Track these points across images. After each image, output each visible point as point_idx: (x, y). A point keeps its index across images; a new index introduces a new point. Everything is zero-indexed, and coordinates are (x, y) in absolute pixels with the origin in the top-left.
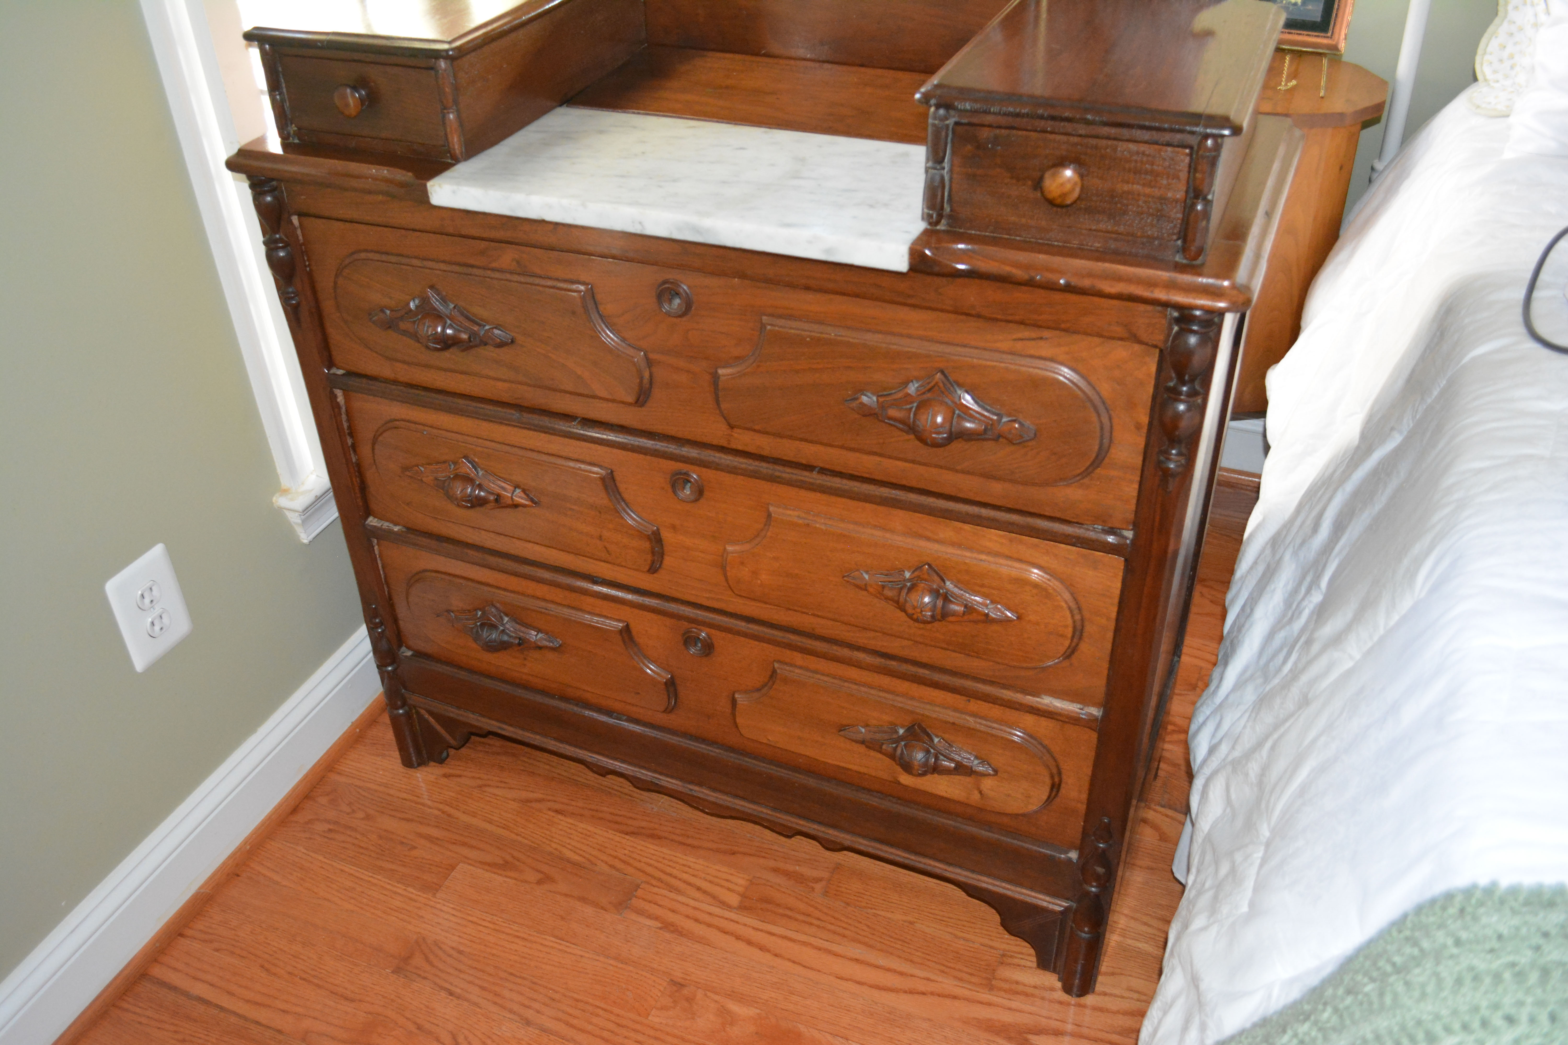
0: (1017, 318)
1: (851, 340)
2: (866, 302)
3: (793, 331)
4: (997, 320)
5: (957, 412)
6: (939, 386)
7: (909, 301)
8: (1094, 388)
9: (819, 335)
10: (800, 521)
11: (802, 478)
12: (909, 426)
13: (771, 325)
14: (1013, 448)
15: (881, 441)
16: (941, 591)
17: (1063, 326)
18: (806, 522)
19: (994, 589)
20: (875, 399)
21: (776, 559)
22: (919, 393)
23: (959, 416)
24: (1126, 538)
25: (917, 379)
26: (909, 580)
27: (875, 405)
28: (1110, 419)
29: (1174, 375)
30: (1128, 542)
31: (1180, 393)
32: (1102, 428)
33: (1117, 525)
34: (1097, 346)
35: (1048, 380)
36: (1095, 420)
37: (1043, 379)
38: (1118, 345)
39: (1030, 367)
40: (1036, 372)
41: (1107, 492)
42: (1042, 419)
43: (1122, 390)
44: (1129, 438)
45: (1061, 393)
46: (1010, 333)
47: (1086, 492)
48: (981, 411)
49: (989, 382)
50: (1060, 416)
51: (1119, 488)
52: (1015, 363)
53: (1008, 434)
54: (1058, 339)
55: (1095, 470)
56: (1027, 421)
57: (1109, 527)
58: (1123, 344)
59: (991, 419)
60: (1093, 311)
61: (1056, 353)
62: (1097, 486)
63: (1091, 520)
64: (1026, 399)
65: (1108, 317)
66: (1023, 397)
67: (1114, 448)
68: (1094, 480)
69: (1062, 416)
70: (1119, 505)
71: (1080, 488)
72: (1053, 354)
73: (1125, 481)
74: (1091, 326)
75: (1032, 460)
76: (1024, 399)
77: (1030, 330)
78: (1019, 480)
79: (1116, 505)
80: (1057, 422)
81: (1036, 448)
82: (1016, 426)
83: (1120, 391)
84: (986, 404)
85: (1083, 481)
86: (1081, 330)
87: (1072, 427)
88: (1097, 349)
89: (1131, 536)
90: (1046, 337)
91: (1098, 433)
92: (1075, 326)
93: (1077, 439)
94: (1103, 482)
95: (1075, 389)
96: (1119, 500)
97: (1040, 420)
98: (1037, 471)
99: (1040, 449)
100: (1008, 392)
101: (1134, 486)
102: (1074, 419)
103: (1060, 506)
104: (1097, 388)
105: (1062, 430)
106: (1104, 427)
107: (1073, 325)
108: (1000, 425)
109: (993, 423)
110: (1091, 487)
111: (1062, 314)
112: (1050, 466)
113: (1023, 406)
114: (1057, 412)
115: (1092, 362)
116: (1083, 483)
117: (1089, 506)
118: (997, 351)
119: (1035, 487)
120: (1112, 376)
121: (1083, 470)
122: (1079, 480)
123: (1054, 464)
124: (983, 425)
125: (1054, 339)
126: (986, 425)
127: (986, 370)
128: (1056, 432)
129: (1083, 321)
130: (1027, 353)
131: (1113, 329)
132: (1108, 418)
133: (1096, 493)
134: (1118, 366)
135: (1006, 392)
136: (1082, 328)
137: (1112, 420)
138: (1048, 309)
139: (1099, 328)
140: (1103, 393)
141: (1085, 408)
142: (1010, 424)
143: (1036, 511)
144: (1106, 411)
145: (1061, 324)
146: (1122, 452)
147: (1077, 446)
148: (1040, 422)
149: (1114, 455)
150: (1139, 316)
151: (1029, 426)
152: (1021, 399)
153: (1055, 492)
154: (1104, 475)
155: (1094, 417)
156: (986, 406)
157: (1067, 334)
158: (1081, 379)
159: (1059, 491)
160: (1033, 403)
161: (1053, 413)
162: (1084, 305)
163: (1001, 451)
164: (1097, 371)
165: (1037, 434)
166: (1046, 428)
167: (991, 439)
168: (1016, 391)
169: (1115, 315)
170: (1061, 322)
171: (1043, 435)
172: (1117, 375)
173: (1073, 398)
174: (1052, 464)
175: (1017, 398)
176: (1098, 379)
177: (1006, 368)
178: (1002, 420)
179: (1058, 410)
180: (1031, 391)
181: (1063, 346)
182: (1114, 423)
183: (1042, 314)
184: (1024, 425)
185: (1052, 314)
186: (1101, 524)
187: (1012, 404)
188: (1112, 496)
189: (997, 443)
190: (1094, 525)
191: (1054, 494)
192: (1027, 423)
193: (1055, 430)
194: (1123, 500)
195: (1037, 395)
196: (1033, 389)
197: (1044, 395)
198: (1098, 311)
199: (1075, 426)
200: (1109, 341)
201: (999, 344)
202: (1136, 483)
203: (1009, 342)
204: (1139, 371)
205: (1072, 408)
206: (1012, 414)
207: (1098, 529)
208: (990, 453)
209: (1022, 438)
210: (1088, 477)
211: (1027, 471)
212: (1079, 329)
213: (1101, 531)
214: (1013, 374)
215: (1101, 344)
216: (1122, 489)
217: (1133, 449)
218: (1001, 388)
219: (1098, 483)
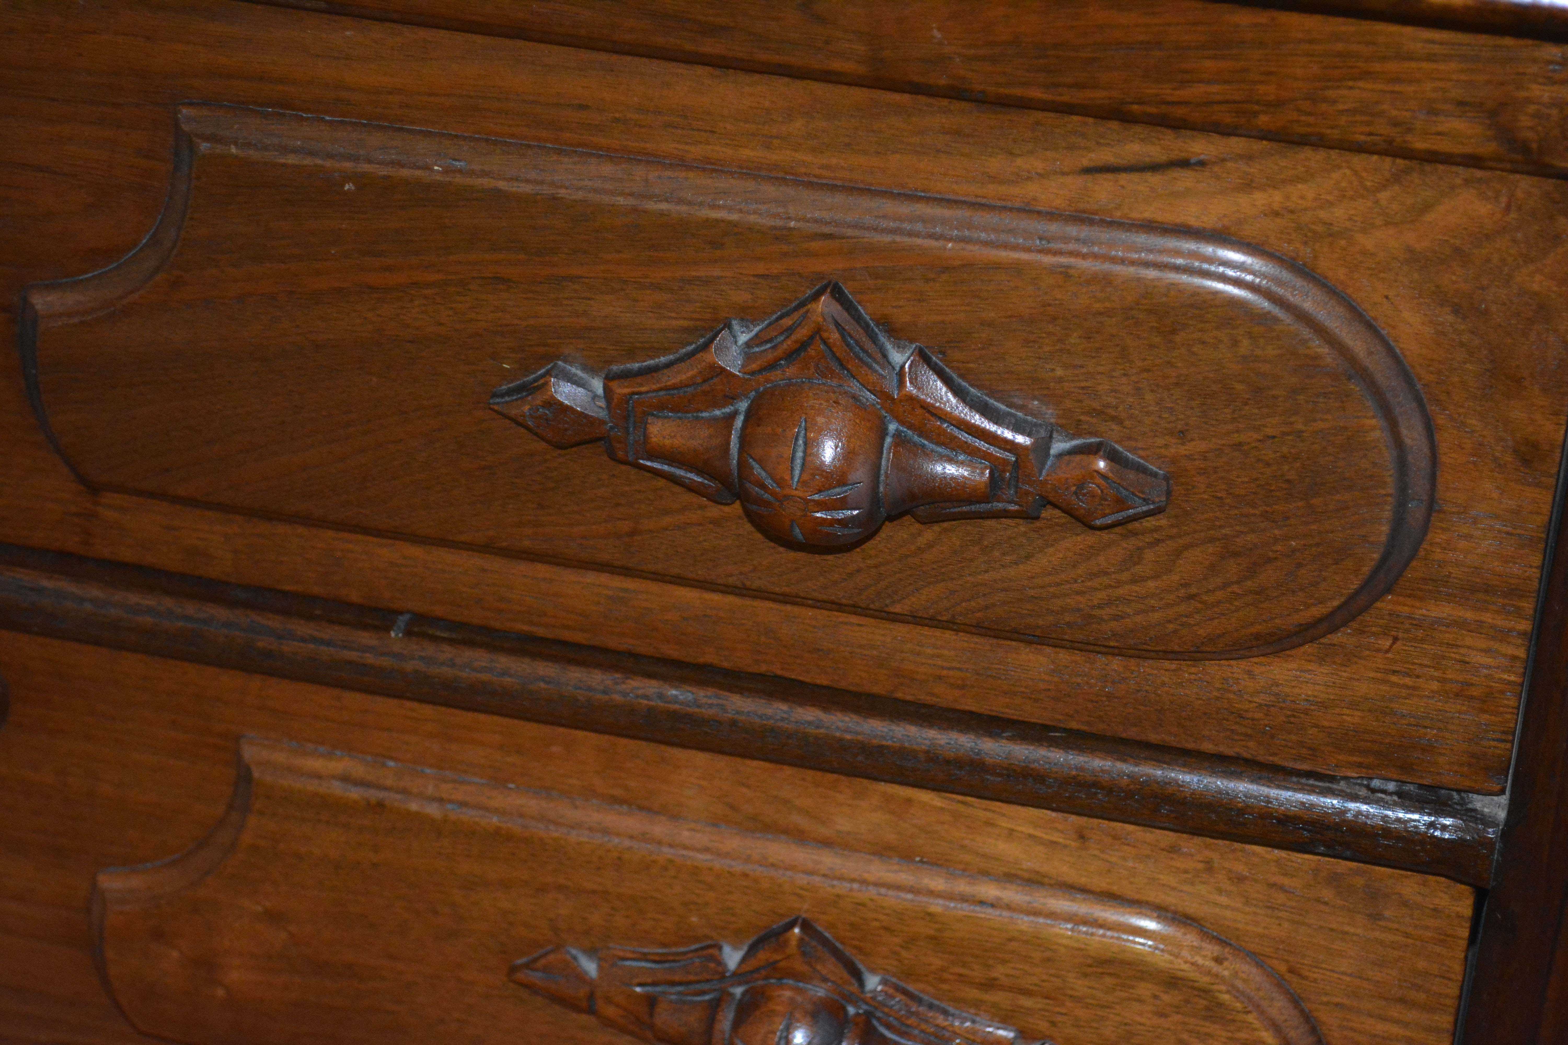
0: (1099, 96)
1: (502, 185)
2: (555, 54)
3: (291, 160)
4: (1024, 105)
5: (892, 427)
6: (825, 342)
7: (711, 47)
8: (1371, 327)
9: (384, 171)
10: (355, 794)
11: (353, 655)
12: (723, 478)
13: (214, 139)
14: (1092, 538)
15: (625, 526)
16: (851, 1010)
17: (1263, 120)
18: (374, 795)
19: (1027, 993)
20: (598, 385)
21: (274, 917)
22: (754, 366)
23: (900, 440)
24: (1487, 821)
25: (747, 315)
26: (739, 976)
27: (598, 410)
28: (1430, 429)
30: (1491, 834)
32: (1402, 466)
33: (1447, 779)
34: (1383, 187)
35: (1211, 306)
36: (1377, 434)
37: (1192, 306)
38: (1459, 181)
39: (1147, 264)
40: (1168, 281)
41: (1418, 670)
42: (1192, 440)
43: (1473, 333)
44: (1495, 495)
45: (1259, 352)
46: (1071, 148)
47: (1344, 674)
48: (977, 419)
49: (1003, 320)
50: (1257, 429)
51: (1458, 657)
52: (1093, 253)
53: (1075, 493)
54: (1243, 166)
55: (1377, 600)
56: (1133, 444)
57: (1421, 786)
58: (1479, 176)
59: (1008, 447)
60: (1377, 67)
61: (1238, 211)
62: (1380, 655)
63: (1360, 765)
64: (1134, 371)
65: (1429, 86)
66: (1122, 367)
67: (1442, 528)
68: (1374, 634)
69: (1265, 426)
70: (1460, 713)
71: (1321, 660)
72: (1225, 216)
73: (1481, 633)
74: (1366, 118)
75: (1156, 577)
76: (1125, 375)
77: (1142, 136)
78: (1112, 644)
79: (1446, 711)
80: (1245, 448)
81: (1171, 537)
82: (1097, 464)
83: (1465, 338)
84: (991, 394)
85: (1337, 638)
86: (1329, 131)
87: (1298, 465)
88: (1384, 196)
89: (1502, 815)
90: (1202, 157)
91: (1390, 477)
92: (1311, 119)
93: (1314, 501)
94: (1403, 639)
95: (1307, 337)
96: (1457, 695)
97: (1183, 444)
98: (1182, 608)
99: (1187, 540)
100: (1069, 352)
101: (1511, 651)
102: (1304, 434)
103: (1253, 719)
104: (1383, 329)
105: (1262, 473)
106: (1410, 458)
107: (1303, 118)
108: (1043, 464)
109: (1016, 461)
110: (1360, 658)
111: (1262, 82)
112: (1220, 595)
113: (1115, 391)
114: (1243, 413)
115: (1367, 242)
116: (1334, 645)
117: (1352, 718)
118: (1028, 210)
119: (1167, 664)
120: (1437, 287)
121: (1336, 603)
122: (1324, 636)
123: (1235, 588)
124: (986, 468)
125: (1230, 164)
126: (997, 466)
127: (990, 281)
128: (1243, 482)
129: (1334, 102)
130: (1135, 215)
131: (1440, 129)
132: (1420, 429)
133: (1379, 675)
134: (1457, 250)
135: (1061, 350)
136: (1332, 128)
137: (1437, 437)
138: (1208, 64)
139: (1396, 125)
140: (1401, 346)
141: (1344, 399)
142: (1078, 458)
143: (1171, 740)
144: (1414, 405)
145: (1255, 114)
146: (1471, 536)
147: (1314, 527)
148: (1183, 450)
149: (1445, 549)
150: (1541, 80)
151: (1142, 461)
152: (1114, 374)
153: (1235, 675)
154: (1409, 618)
155: (1373, 422)
156: (992, 401)
157: (1275, 145)
158: (1327, 299)
159: (1249, 673)
160: (1157, 385)
161: (1229, 416)
162: (1340, 46)
163: (1051, 550)
164: (1380, 272)
165: (1175, 488)
166: (1201, 469)
167: (1017, 511)
168: (1097, 345)
169: (1455, 77)
170: (1256, 108)
171: (1196, 494)
172: (1455, 282)
173: (1279, 352)
174: (1229, 590)
175: (1102, 373)
176: (1387, 297)
177: (1061, 270)
178: (1049, 448)
179: (1247, 408)
180: (1151, 346)
181: (1261, 188)
182: (1443, 447)
183: (1189, 82)
184: (1127, 459)
185: (1226, 82)
186: (1395, 776)
187: (1085, 394)
188: (1435, 686)
189: (1038, 524)
190: (1371, 779)
191: (1231, 681)
192: (1134, 450)
193: (1238, 477)
194: (1472, 698)
195: (1173, 360)
196: (1157, 340)
197: (1200, 360)
198: (1392, 67)
199: (1308, 459)
200: (1428, 168)
201: (1032, 189)
202: (1520, 641)
203: (1068, 180)
204: (1532, 267)
205: (1298, 397)
206: (1086, 427)
207: (1384, 792)
208: (1008, 559)
209: (1121, 503)
210: (1354, 625)
211: (1137, 613)
212: (1323, 131)
213: (1395, 798)
214: (1084, 290)
215: (1396, 178)
216: (1467, 659)
217: (1510, 529)
218: (1044, 338)
219: (1386, 643)
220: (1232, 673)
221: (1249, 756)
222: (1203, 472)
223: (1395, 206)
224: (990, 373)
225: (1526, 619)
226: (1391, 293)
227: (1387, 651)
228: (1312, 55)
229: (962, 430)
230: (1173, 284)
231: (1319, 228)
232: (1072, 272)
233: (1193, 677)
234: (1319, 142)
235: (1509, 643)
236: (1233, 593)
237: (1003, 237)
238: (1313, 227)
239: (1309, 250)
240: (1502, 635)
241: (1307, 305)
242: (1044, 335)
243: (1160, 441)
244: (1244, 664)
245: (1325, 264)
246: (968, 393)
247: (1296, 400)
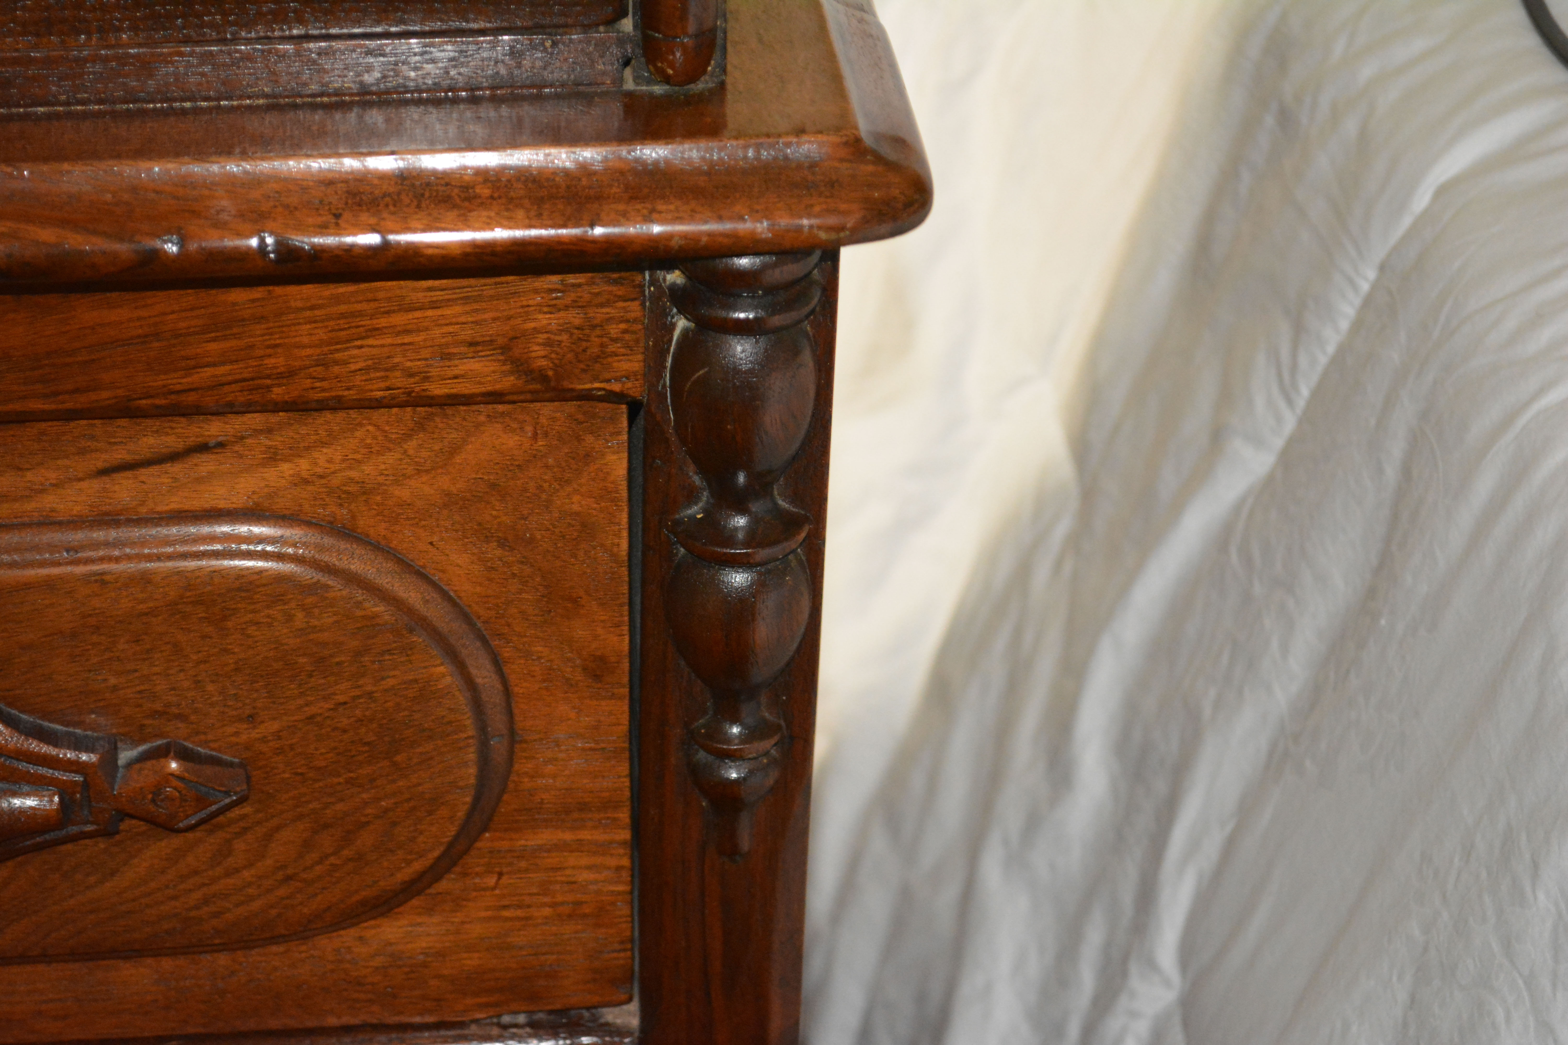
0: (103, 397)
14: (176, 841)
17: (278, 393)
24: (621, 1032)
28: (498, 664)
29: (697, 480)
31: (729, 539)
32: (477, 705)
33: (574, 999)
34: (408, 436)
35: (258, 587)
36: (448, 680)
37: (239, 589)
38: (482, 418)
39: (184, 556)
40: (208, 569)
41: (527, 900)
42: (263, 722)
43: (522, 563)
44: (573, 715)
45: (314, 622)
46: (82, 452)
47: (456, 920)
48: (34, 746)
49: (43, 640)
50: (325, 698)
51: (564, 879)
52: (125, 555)
53: (153, 801)
54: (264, 440)
55: (475, 841)
56: (203, 737)
57: (551, 1012)
58: (501, 410)
59: (74, 768)
60: (383, 322)
61: (267, 486)
62: (488, 893)
63: (487, 1005)
64: (191, 665)
65: (437, 332)
66: (177, 663)
67: (526, 758)
68: (477, 874)
69: (335, 694)
70: (576, 932)
71: (430, 911)
72: (254, 493)
73: (582, 852)
74: (382, 374)
75: (250, 865)
76: (181, 671)
77: (155, 428)
78: (217, 941)
79: (562, 934)
80: (319, 719)
81: (259, 823)
82: (170, 767)
83: (515, 569)
84: (44, 717)
85: (443, 885)
86: (346, 393)
87: (374, 725)
88: (411, 445)
89: (635, 1022)
90: (220, 439)
91: (468, 720)
92: (325, 384)
93: (398, 758)
94: (508, 873)
95: (360, 598)
96: (570, 916)
97: (254, 728)
98: (282, 892)
99: (275, 822)
100: (118, 659)
101: (613, 862)
102: (375, 695)
103: (373, 984)
104: (434, 575)
105: (341, 741)
106: (484, 697)
107: (318, 384)
108: (114, 777)
109: (85, 780)
110: (468, 900)
111: (270, 356)
112: (318, 869)
113: (174, 689)
114: (310, 685)
115: (402, 493)
116: (440, 893)
117: (472, 961)
118: (48, 522)
119: (274, 948)
120: (479, 524)
121: (436, 853)
122: (429, 886)
123: (332, 860)
124: (54, 795)
125: (249, 441)
126: (64, 789)
127: (22, 603)
128: (321, 754)
129: (346, 363)
130: (161, 508)
131: (456, 372)
132: (488, 666)
133: (489, 913)
134: (493, 486)
135: (110, 659)
136: (348, 389)
137: (505, 670)
138: (213, 346)
139: (412, 375)
140: (456, 588)
141: (409, 652)
142: (149, 764)
143: (292, 1023)
144: (478, 644)
145: (269, 388)
146: (556, 759)
147: (401, 783)
148: (255, 734)
149: (533, 777)
150: (545, 309)
151: (214, 753)
152: (171, 672)
153: (347, 944)
154: (510, 851)
155: (442, 669)
156: (46, 724)
157: (296, 415)
158: (373, 557)
159: (361, 938)
160: (217, 675)
161: (296, 692)
162: (343, 308)
163: (136, 861)
164: (420, 520)
165: (254, 773)
166: (278, 749)
167: (96, 830)
168: (148, 646)
169: (463, 319)
170: (268, 382)
171: (276, 774)
172: (495, 517)
173: (335, 618)
174: (328, 862)
175: (157, 674)
176: (431, 543)
177: (97, 578)
178: (116, 760)
179: (313, 679)
180: (204, 637)
181: (286, 459)
182: (512, 679)
183: (195, 367)
184: (199, 755)
185: (232, 362)
186: (523, 1008)
187: (142, 698)
188: (547, 911)
189: (117, 837)
190: (499, 1016)
191: (343, 950)
192: (205, 744)
193: (316, 749)
194: (585, 916)
195: (229, 647)
196: (209, 629)
197: (256, 642)
198: (399, 319)
199: (384, 718)
200: (449, 411)
201: (49, 501)
202: (622, 851)
203: (84, 485)
204: (569, 489)
205: (362, 659)
206: (150, 730)
207: (516, 1026)
208: (92, 879)
209: (202, 801)
210: (457, 869)
211: (237, 905)
212: (340, 393)
213: (528, 1030)
214: (125, 593)
215: (420, 426)
216: (573, 879)
217: (592, 745)
218: (88, 650)
219: (491, 881)
220: (343, 942)
221: (375, 1021)
222: (279, 751)
223: (424, 454)
224: (40, 695)
225: (624, 828)
226: (435, 539)
227: (494, 888)
228: (315, 322)
229: (22, 760)
230: (215, 572)
231: (353, 488)
232: (107, 578)
233: (303, 955)
234: (337, 405)
235: (612, 855)
236: (332, 865)
237: (28, 556)
238: (345, 488)
239: (345, 512)
240: (603, 848)
241: (356, 566)
242: (90, 647)
243: (230, 730)
244: (353, 932)
245: (365, 522)
246: (20, 720)
247: (361, 662)
